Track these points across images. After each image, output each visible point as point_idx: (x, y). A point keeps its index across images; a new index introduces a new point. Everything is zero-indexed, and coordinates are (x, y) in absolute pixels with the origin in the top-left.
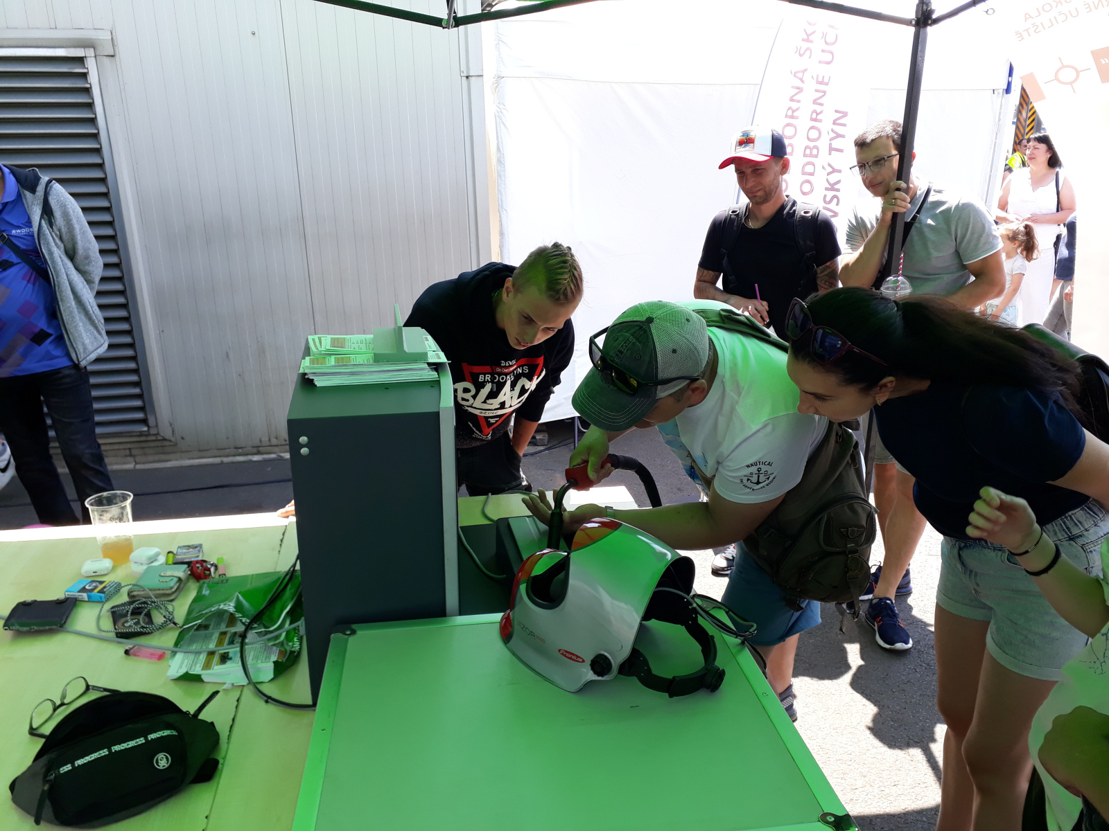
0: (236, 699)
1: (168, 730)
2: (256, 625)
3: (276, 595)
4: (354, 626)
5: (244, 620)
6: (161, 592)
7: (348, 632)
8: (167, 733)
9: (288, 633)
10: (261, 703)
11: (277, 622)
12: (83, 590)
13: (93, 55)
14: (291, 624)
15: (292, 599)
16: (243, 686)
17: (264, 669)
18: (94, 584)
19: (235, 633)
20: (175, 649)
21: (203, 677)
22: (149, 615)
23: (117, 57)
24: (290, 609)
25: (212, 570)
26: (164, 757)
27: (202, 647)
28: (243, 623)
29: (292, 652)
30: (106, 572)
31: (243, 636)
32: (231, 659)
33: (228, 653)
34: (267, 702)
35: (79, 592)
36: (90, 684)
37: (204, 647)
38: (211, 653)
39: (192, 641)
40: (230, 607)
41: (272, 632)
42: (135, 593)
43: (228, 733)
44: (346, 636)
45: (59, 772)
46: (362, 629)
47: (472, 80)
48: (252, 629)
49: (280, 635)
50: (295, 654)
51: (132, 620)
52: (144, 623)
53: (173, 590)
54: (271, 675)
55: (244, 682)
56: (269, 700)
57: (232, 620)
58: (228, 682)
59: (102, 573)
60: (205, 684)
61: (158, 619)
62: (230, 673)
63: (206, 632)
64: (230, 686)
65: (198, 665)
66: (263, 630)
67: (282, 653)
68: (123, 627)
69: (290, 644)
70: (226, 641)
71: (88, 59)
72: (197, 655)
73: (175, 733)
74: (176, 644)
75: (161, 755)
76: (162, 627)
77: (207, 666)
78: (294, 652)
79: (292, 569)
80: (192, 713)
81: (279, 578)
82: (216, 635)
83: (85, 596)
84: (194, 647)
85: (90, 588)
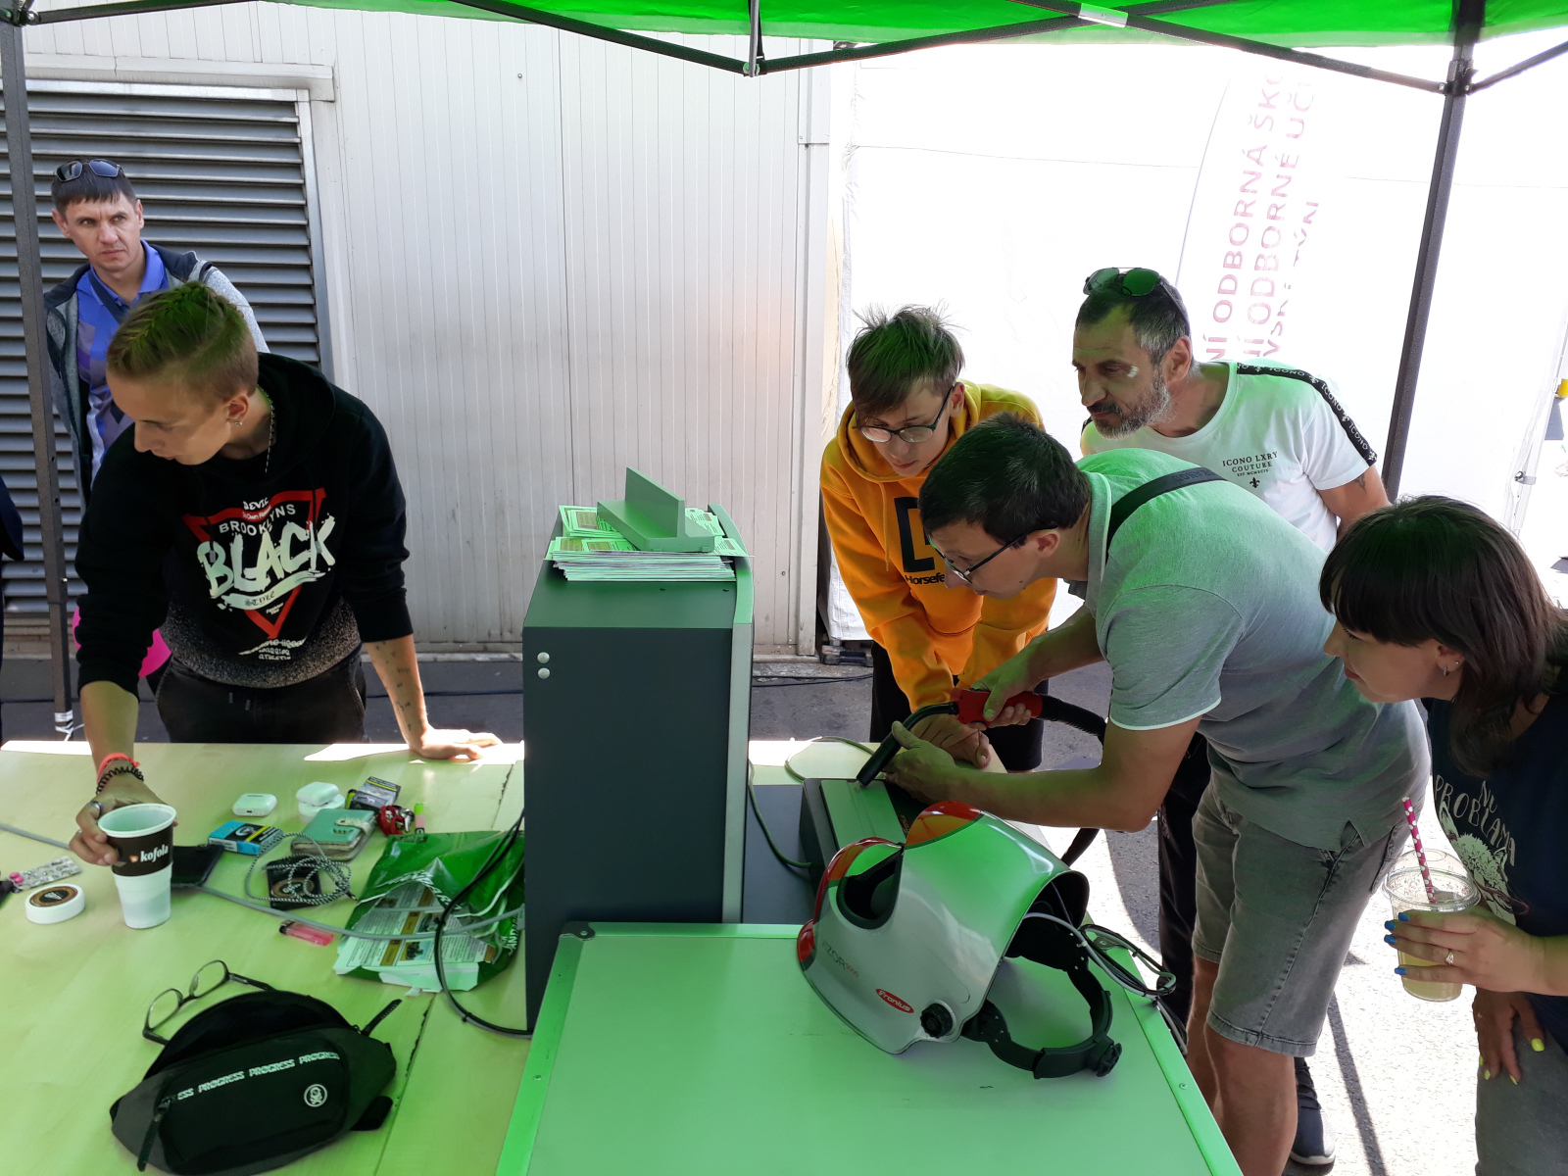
0: (423, 1012)
1: (327, 1051)
2: (459, 908)
3: (490, 865)
4: (592, 925)
5: (443, 898)
6: (336, 847)
7: (584, 934)
8: (325, 1055)
9: (502, 922)
10: (456, 1020)
11: (489, 904)
12: (233, 836)
13: (307, 99)
14: (507, 909)
15: (512, 873)
16: (435, 993)
17: (465, 971)
18: (248, 830)
19: (430, 915)
20: (347, 932)
21: (381, 975)
22: (315, 879)
23: (338, 103)
24: (508, 888)
25: (407, 820)
26: (319, 1090)
27: (383, 931)
28: (442, 903)
29: (506, 951)
30: (263, 814)
31: (441, 922)
32: (421, 952)
33: (418, 943)
34: (464, 1020)
35: (227, 838)
36: (230, 971)
37: (386, 933)
38: (396, 942)
39: (369, 924)
40: (426, 878)
41: (480, 919)
42: (301, 846)
43: (408, 1061)
44: (581, 940)
45: (176, 1097)
46: (604, 930)
47: (814, 149)
48: (454, 912)
49: (491, 925)
50: (510, 954)
51: (293, 884)
52: (308, 889)
53: (352, 846)
54: (475, 983)
55: (437, 988)
56: (468, 1018)
57: (427, 896)
58: (414, 986)
59: (258, 814)
60: (383, 986)
61: (328, 884)
62: (418, 974)
63: (391, 910)
64: (416, 993)
65: (376, 958)
66: (469, 914)
67: (491, 951)
68: (280, 894)
69: (504, 938)
70: (417, 926)
71: (300, 104)
72: (376, 942)
73: (336, 1057)
74: (349, 926)
75: (314, 1088)
76: (332, 899)
77: (388, 960)
78: (509, 950)
79: (515, 829)
80: (362, 1028)
81: (497, 841)
82: (404, 916)
83: (234, 844)
84: (372, 932)
85: (242, 834)
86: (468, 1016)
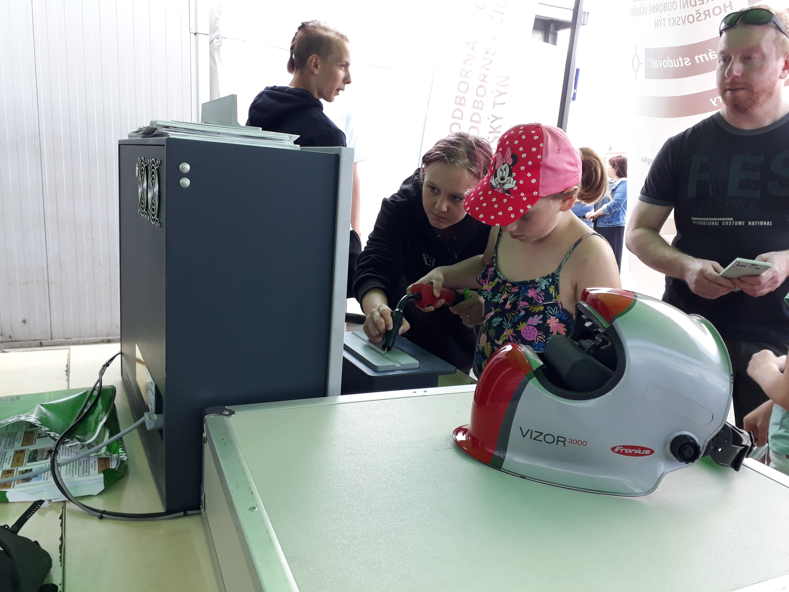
0: (59, 516)
2: (67, 440)
5: (52, 434)
7: (226, 413)
9: (109, 445)
11: (93, 435)
15: (105, 414)
16: (63, 502)
19: (36, 451)
21: (8, 495)
24: (106, 421)
28: (53, 438)
31: (53, 453)
32: (37, 476)
33: (31, 470)
34: (101, 518)
40: (32, 418)
41: (89, 445)
43: (59, 554)
44: (226, 418)
47: (199, 36)
48: (64, 443)
49: (100, 448)
50: (125, 464)
54: (103, 488)
55: (64, 499)
56: (104, 515)
57: (29, 439)
66: (79, 443)
69: (113, 456)
70: (26, 459)
73: (1, 548)
79: (98, 385)
80: (10, 528)
81: (86, 393)
82: (10, 453)
86: (102, 515)
